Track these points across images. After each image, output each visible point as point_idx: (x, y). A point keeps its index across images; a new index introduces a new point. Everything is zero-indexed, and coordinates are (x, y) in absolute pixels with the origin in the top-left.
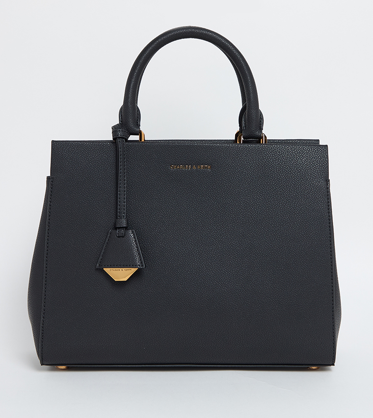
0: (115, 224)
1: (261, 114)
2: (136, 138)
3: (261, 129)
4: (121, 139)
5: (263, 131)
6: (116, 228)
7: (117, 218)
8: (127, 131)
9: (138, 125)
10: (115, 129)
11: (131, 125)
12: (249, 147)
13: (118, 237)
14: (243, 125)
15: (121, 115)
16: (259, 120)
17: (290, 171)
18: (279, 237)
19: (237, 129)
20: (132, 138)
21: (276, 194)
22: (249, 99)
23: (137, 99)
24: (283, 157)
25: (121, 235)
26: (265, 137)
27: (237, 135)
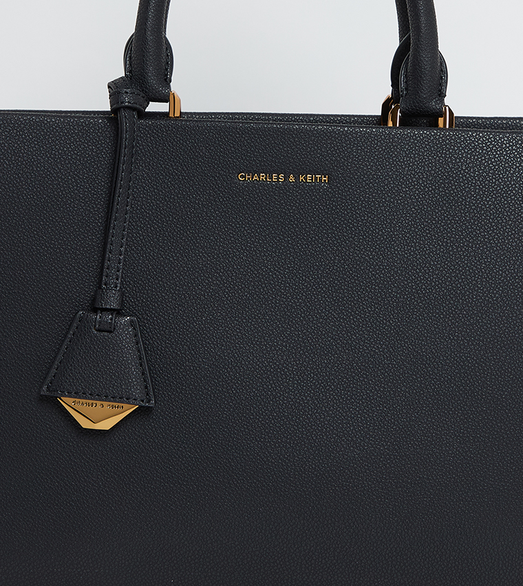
0: (94, 300)
1: (443, 62)
2: (162, 107)
3: (442, 95)
4: (128, 111)
5: (447, 101)
6: (95, 310)
7: (100, 287)
8: (142, 94)
9: (167, 81)
10: (115, 89)
11: (152, 80)
12: (415, 135)
13: (99, 330)
14: (402, 85)
15: (130, 58)
16: (438, 76)
17: (506, 192)
18: (479, 340)
19: (387, 91)
20: (153, 107)
21: (473, 242)
22: (418, 29)
23: (166, 21)
24: (490, 159)
25: (107, 327)
26: (451, 113)
27: (386, 106)
